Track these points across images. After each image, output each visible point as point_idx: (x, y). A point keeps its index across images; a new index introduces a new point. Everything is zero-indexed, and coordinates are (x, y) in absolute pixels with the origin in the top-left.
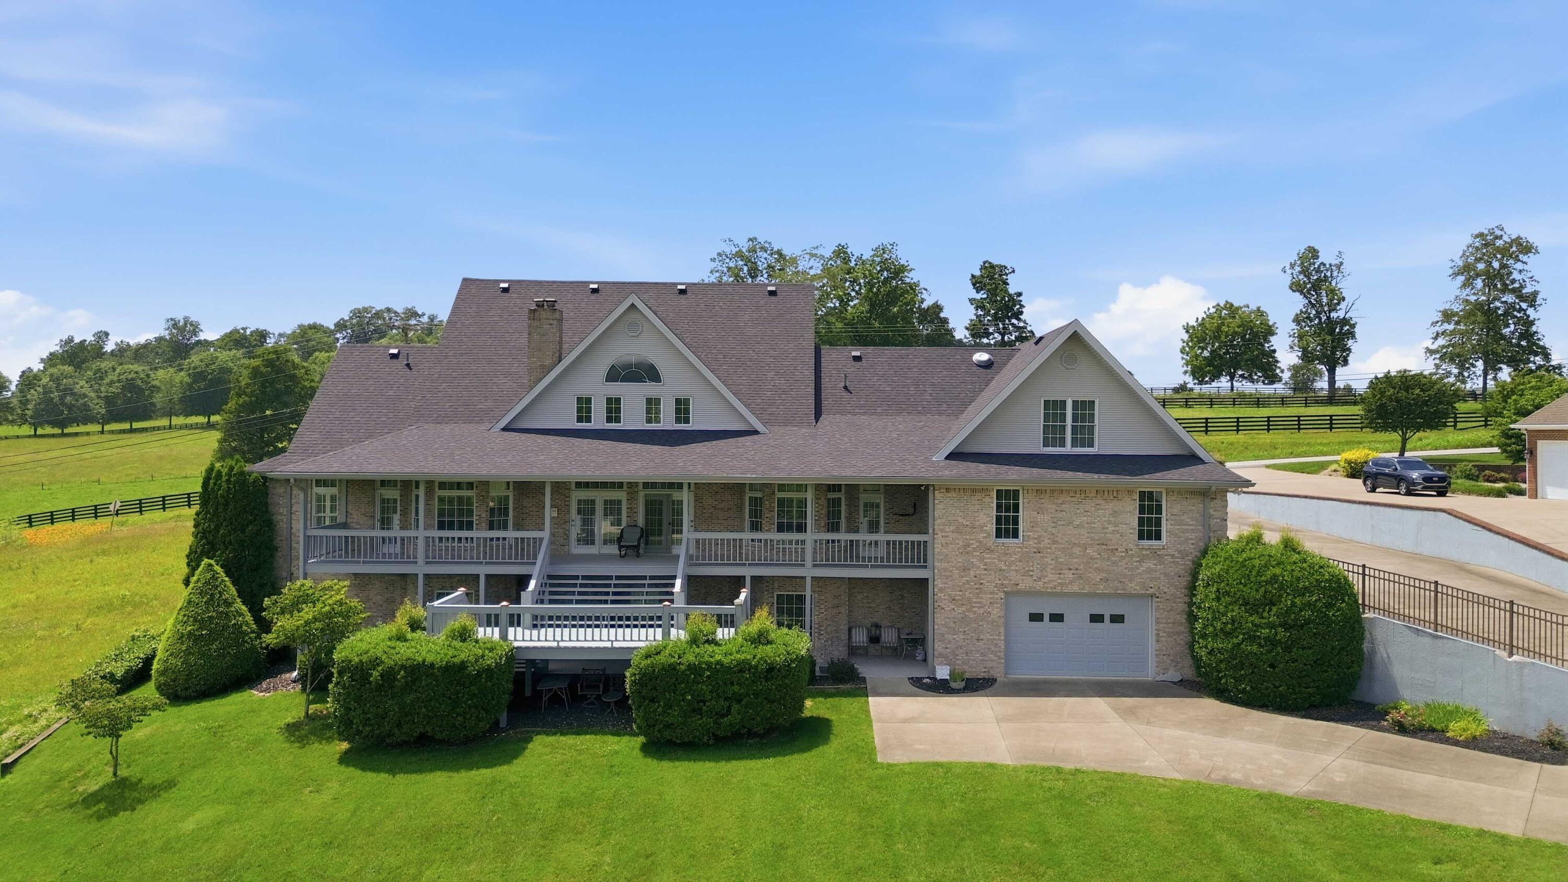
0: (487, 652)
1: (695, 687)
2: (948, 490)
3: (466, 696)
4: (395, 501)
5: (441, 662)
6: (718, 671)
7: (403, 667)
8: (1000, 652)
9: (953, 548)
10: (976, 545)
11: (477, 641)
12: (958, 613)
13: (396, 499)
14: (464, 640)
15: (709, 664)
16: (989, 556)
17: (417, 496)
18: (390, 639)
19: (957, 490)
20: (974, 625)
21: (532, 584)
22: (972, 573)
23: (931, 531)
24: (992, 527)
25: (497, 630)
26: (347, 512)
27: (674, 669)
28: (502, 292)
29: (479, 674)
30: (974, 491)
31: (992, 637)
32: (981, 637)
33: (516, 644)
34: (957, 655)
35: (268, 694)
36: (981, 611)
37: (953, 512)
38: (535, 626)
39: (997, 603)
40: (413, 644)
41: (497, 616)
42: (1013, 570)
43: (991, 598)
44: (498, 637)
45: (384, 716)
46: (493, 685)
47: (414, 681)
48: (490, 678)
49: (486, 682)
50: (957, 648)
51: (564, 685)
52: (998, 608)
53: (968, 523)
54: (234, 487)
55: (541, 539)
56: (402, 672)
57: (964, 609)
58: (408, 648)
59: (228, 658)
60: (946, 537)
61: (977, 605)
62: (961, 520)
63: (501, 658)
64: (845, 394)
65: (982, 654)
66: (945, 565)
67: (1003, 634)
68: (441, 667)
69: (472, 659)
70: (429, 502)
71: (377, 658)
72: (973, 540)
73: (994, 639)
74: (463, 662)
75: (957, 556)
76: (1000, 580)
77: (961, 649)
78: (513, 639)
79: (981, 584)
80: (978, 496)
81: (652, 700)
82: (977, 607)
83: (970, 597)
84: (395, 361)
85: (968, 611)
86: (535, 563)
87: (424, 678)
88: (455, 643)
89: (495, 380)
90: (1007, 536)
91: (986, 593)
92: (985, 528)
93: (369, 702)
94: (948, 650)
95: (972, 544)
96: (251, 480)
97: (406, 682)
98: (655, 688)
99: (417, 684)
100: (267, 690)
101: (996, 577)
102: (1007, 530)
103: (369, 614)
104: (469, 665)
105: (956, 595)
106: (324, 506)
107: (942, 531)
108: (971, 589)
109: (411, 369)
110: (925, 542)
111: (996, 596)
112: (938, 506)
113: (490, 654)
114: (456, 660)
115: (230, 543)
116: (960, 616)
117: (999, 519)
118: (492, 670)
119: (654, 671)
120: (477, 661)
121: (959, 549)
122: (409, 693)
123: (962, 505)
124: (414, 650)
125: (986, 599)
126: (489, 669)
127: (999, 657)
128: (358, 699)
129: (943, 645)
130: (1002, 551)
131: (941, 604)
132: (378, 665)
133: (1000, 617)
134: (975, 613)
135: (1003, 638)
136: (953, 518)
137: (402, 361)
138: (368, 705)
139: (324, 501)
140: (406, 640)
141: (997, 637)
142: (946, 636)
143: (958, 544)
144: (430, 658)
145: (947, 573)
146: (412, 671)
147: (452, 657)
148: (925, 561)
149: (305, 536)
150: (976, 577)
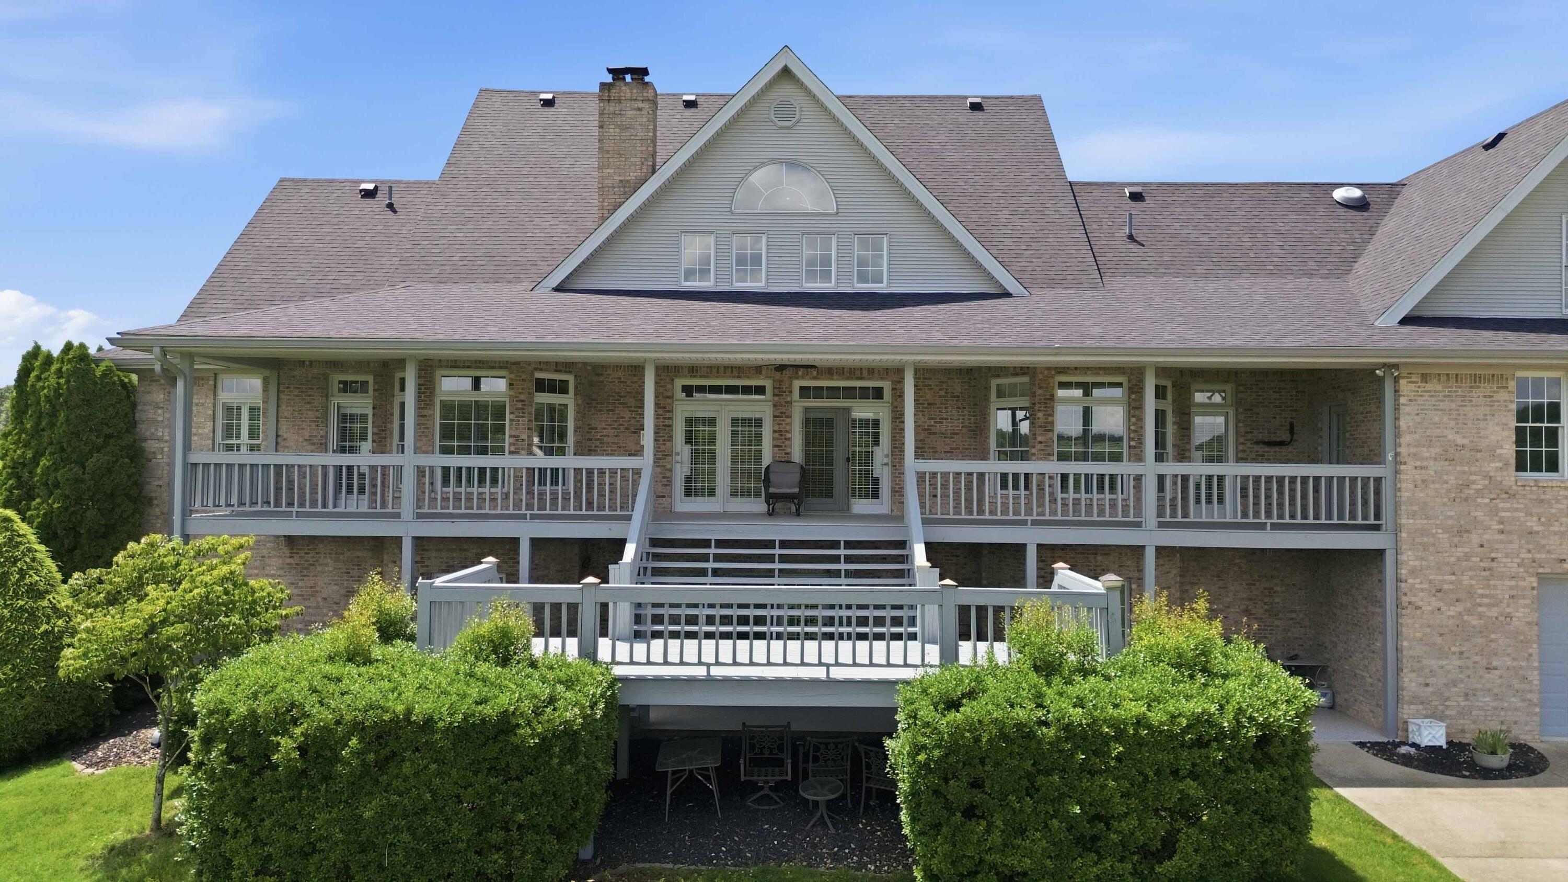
0: (560, 688)
1: (1085, 784)
2: (1425, 378)
3: (512, 800)
4: (364, 417)
5: (451, 715)
6: (1140, 743)
7: (357, 727)
8: (1531, 691)
9: (1436, 491)
10: (1481, 483)
11: (533, 664)
12: (1450, 617)
13: (366, 415)
14: (505, 661)
15: (1119, 727)
16: (1508, 505)
17: (403, 405)
18: (331, 659)
19: (1443, 378)
20: (1480, 641)
21: (630, 552)
22: (1475, 539)
23: (1390, 457)
24: (1509, 450)
25: (572, 644)
26: (277, 436)
27: (1031, 736)
28: (542, 105)
29: (546, 743)
30: (1476, 379)
31: (1515, 664)
32: (1495, 663)
33: (618, 671)
34: (1448, 699)
35: (101, 772)
36: (1494, 612)
37: (1437, 419)
38: (638, 636)
39: (1524, 597)
40: (384, 669)
41: (573, 608)
42: (1555, 533)
43: (1511, 588)
44: (576, 654)
45: (308, 849)
46: (578, 772)
47: (382, 765)
48: (571, 752)
49: (561, 764)
50: (1446, 685)
51: (712, 762)
52: (1525, 606)
53: (1466, 442)
54: (68, 382)
55: (637, 472)
56: (354, 742)
57: (1459, 608)
58: (371, 680)
59: (28, 699)
60: (1422, 468)
61: (1487, 601)
62: (1451, 436)
63: (593, 705)
64: (1133, 246)
65: (1496, 697)
66: (1420, 522)
67: (1536, 657)
68: (449, 729)
69: (527, 707)
70: (425, 412)
71: (293, 705)
72: (1475, 474)
73: (1521, 668)
74: (505, 716)
75: (1444, 504)
76: (1529, 551)
77: (1455, 686)
78: (609, 660)
79: (1493, 560)
80: (1486, 388)
81: (970, 812)
82: (1487, 605)
83: (1472, 586)
84: (369, 201)
85: (1469, 612)
86: (629, 518)
87: (407, 754)
88: (482, 668)
89: (538, 221)
90: (1536, 468)
91: (1501, 577)
92: (1499, 451)
93: (271, 814)
94: (1430, 689)
95: (1474, 482)
96: (98, 373)
97: (364, 764)
98: (976, 784)
99: (392, 769)
100: (104, 762)
101: (1521, 547)
102: (1536, 456)
103: (298, 608)
104: (521, 721)
105: (1444, 582)
106: (239, 426)
107: (1415, 456)
108: (1471, 569)
109: (395, 212)
110: (1378, 480)
111: (1522, 584)
112: (1404, 410)
113: (569, 694)
114: (487, 710)
115: (57, 485)
116: (1451, 622)
117: (1520, 432)
118: (575, 732)
119: (977, 740)
120: (537, 712)
121: (1449, 491)
122: (370, 794)
123: (1453, 406)
124: (386, 685)
125: (1502, 588)
126: (568, 733)
127: (1530, 703)
128: (245, 807)
129: (1421, 680)
130: (1535, 497)
131: (1413, 599)
132: (295, 722)
133: (1529, 623)
134: (1481, 616)
135: (1536, 664)
136: (1438, 432)
137: (382, 199)
138: (268, 822)
139: (239, 418)
140: (368, 661)
141: (1523, 664)
142: (1425, 662)
143: (1446, 482)
144: (423, 707)
145: (1426, 540)
146: (379, 737)
147: (478, 703)
148: (1377, 516)
149: (185, 464)
150: (1482, 546)
